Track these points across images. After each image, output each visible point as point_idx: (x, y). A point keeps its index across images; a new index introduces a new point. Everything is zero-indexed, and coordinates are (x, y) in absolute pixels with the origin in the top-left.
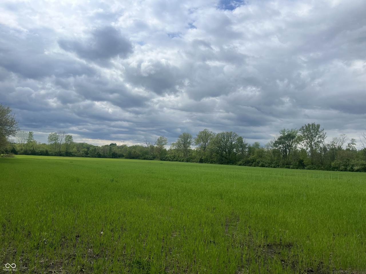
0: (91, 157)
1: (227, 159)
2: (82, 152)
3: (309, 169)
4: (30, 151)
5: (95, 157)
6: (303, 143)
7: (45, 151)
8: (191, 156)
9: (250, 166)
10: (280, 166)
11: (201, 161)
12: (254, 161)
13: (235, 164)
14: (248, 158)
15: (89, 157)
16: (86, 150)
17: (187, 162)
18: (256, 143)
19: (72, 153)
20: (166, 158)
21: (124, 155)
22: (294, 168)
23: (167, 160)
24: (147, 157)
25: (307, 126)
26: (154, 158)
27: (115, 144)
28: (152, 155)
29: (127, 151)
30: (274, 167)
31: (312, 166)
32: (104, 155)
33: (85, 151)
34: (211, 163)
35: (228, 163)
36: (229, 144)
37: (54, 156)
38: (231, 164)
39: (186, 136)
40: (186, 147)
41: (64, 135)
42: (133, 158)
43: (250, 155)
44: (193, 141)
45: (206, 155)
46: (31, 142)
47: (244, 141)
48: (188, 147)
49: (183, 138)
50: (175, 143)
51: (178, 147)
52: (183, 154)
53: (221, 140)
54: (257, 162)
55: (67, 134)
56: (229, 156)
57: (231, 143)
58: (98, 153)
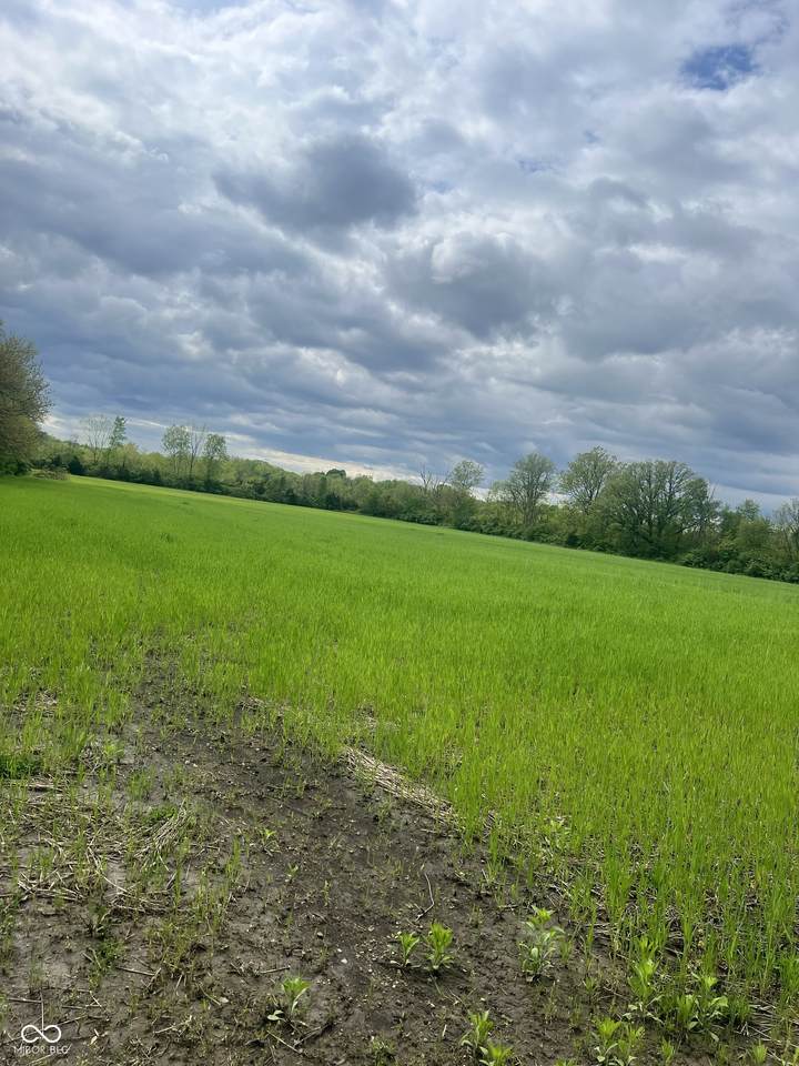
0: (270, 500)
1: (651, 542)
2: (247, 485)
4: (116, 470)
5: (282, 502)
7: (152, 472)
8: (542, 524)
9: (719, 569)
11: (572, 542)
12: (731, 555)
13: (674, 561)
14: (717, 545)
15: (265, 500)
16: (260, 479)
17: (530, 541)
18: (748, 503)
19: (223, 486)
20: (474, 522)
21: (360, 503)
23: (474, 531)
24: (421, 517)
26: (437, 520)
27: (342, 473)
28: (434, 511)
29: (369, 495)
30: (792, 581)
32: (305, 498)
33: (257, 482)
34: (603, 549)
35: (652, 555)
36: (661, 498)
37: (174, 487)
38: (661, 558)
39: (539, 463)
40: (533, 497)
41: (206, 434)
42: (382, 515)
43: (722, 536)
44: (556, 479)
45: (588, 525)
46: (119, 445)
47: (709, 494)
48: (538, 497)
49: (526, 469)
50: (503, 481)
51: (510, 495)
52: (521, 516)
53: (640, 485)
54: (742, 562)
55: (213, 434)
56: (659, 536)
57: (670, 498)
58: (291, 490)
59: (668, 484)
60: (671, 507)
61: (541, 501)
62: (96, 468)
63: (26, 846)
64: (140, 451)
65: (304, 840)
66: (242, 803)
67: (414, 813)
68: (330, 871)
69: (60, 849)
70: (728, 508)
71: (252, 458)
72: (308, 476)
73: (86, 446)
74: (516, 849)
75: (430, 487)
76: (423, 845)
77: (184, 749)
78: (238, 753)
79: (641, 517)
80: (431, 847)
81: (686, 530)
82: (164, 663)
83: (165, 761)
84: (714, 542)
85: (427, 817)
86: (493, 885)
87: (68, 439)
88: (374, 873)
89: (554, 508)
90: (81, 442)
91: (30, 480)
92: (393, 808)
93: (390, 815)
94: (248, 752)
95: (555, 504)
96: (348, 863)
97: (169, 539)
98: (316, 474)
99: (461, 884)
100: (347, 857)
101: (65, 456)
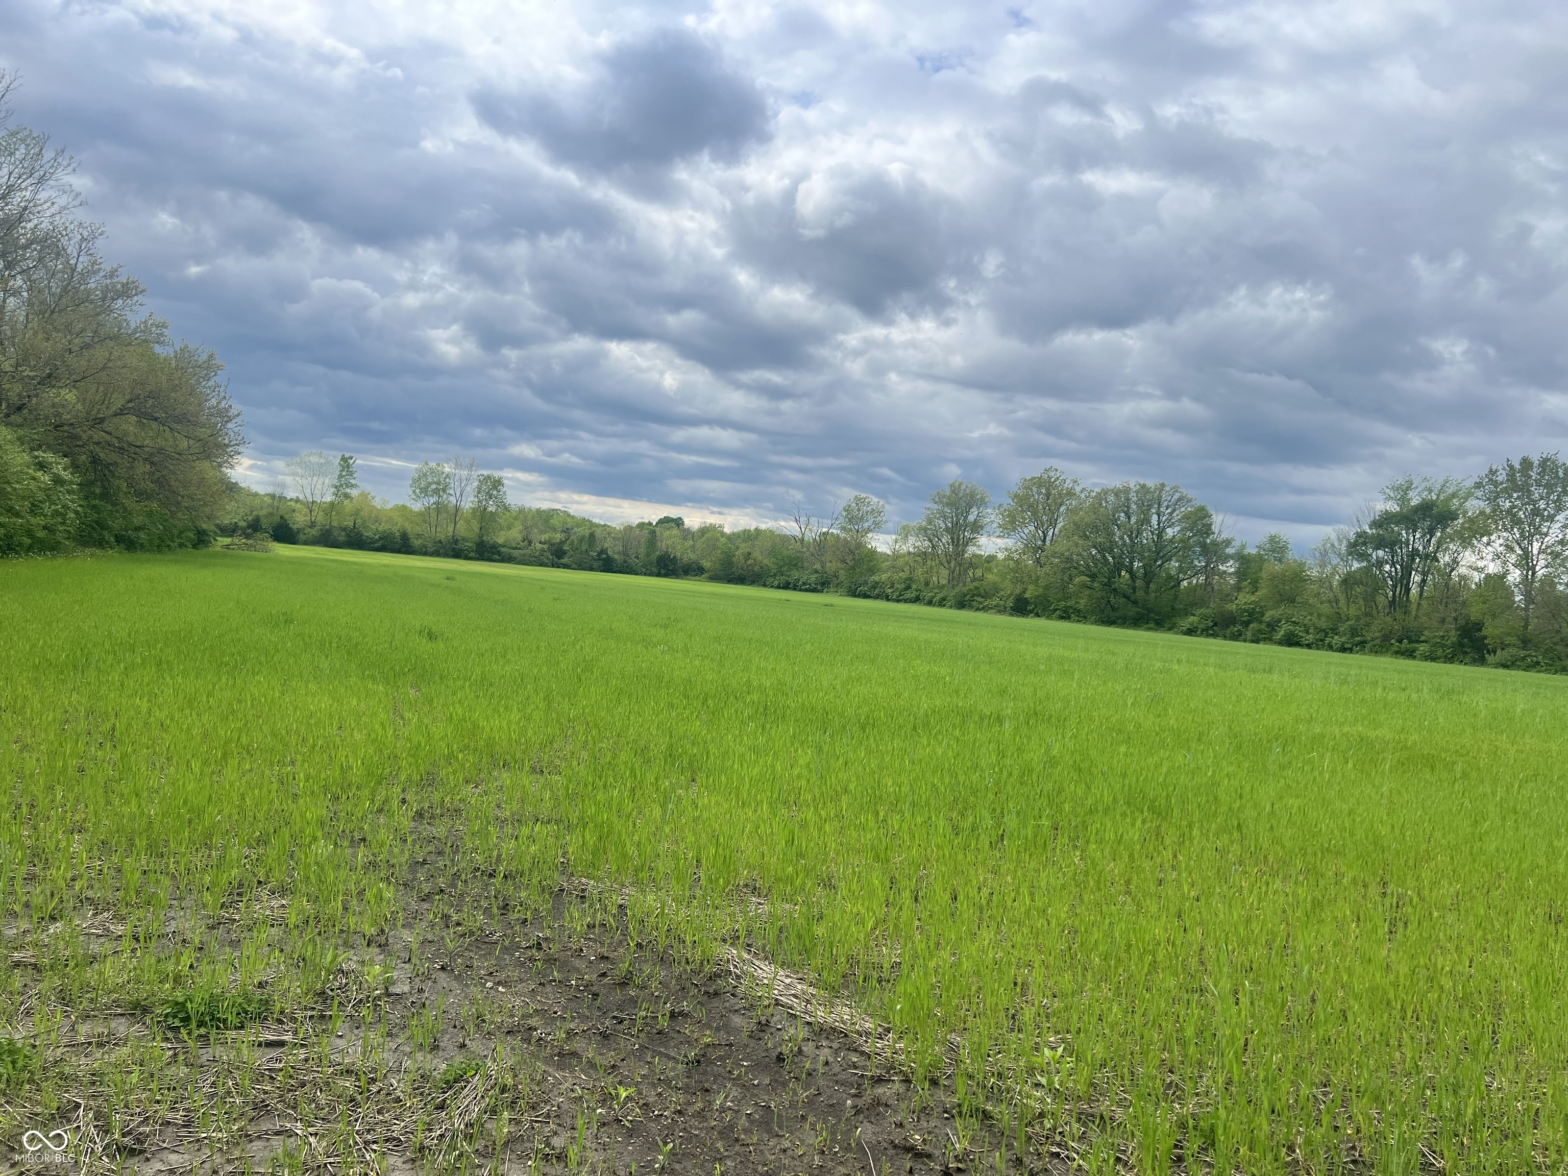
0: (574, 566)
1: (1135, 603)
2: (539, 546)
3: (1505, 666)
4: (343, 533)
5: (591, 569)
6: (1488, 544)
7: (398, 534)
8: (976, 584)
9: (1235, 637)
10: (1368, 646)
11: (1021, 607)
12: (1253, 615)
13: (1170, 629)
14: (1232, 601)
15: (566, 566)
16: (558, 537)
17: (959, 609)
18: (1272, 539)
19: (503, 550)
20: (875, 585)
21: (706, 564)
22: (1433, 659)
23: (877, 597)
24: (798, 580)
25: (1517, 466)
26: (822, 585)
27: (678, 522)
28: (816, 572)
29: (719, 552)
30: (1343, 650)
31: (1522, 653)
32: (625, 562)
33: (554, 541)
34: (1065, 616)
35: (1137, 621)
36: (1146, 537)
37: (432, 554)
38: (1152, 626)
39: (965, 495)
40: (960, 544)
41: (475, 474)
42: (740, 580)
43: (1238, 588)
44: (992, 517)
45: (1043, 583)
46: (347, 496)
47: (1215, 528)
48: (967, 545)
49: (948, 504)
50: (914, 524)
51: (927, 543)
52: (945, 573)
53: (1115, 521)
54: (1269, 625)
55: (486, 473)
56: (1147, 592)
57: (1160, 536)
58: (603, 551)
59: (1155, 517)
60: (1161, 551)
61: (971, 550)
62: (314, 532)
63: (259, 1137)
64: (378, 503)
65: (676, 1098)
66: (577, 1045)
67: (835, 1045)
68: (719, 1145)
69: (312, 1139)
70: (1243, 547)
71: (545, 506)
72: (629, 528)
73: (297, 501)
74: (994, 1094)
75: (810, 536)
76: (855, 1096)
77: (482, 965)
78: (565, 966)
79: (1118, 567)
80: (867, 1098)
81: (1185, 583)
82: (440, 830)
83: (455, 984)
84: (1227, 598)
85: (856, 1050)
86: (967, 1153)
87: (270, 490)
88: (787, 1144)
89: (991, 558)
90: (291, 494)
91: (216, 555)
92: (804, 1040)
93: (800, 1051)
94: (577, 963)
95: (993, 552)
96: (746, 1131)
97: (431, 636)
98: (641, 525)
99: (919, 1155)
100: (743, 1122)
101: (266, 516)
